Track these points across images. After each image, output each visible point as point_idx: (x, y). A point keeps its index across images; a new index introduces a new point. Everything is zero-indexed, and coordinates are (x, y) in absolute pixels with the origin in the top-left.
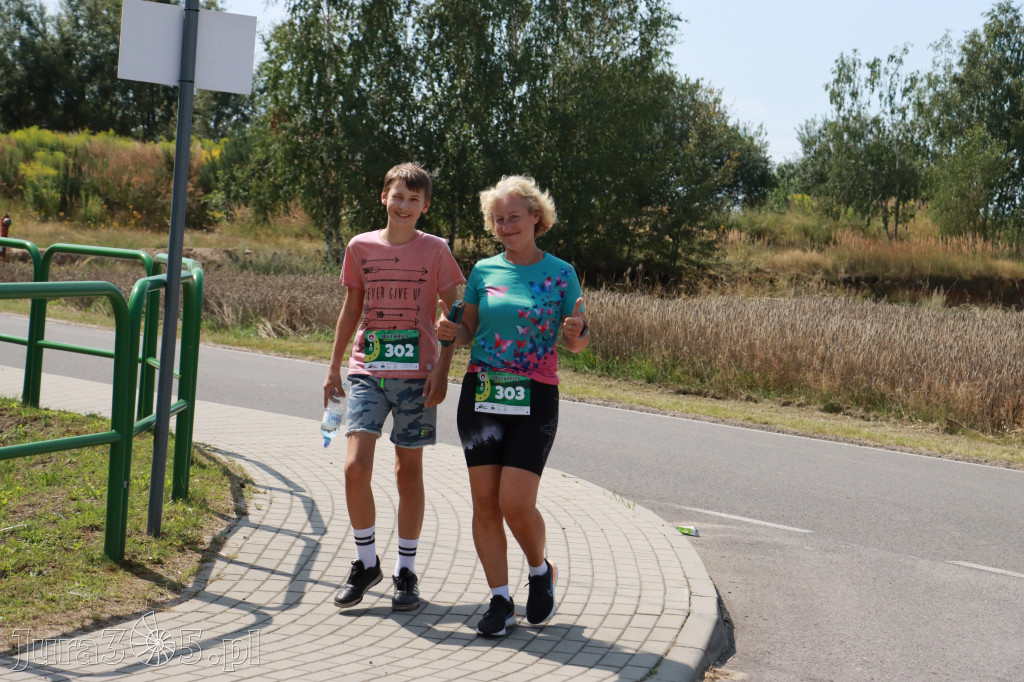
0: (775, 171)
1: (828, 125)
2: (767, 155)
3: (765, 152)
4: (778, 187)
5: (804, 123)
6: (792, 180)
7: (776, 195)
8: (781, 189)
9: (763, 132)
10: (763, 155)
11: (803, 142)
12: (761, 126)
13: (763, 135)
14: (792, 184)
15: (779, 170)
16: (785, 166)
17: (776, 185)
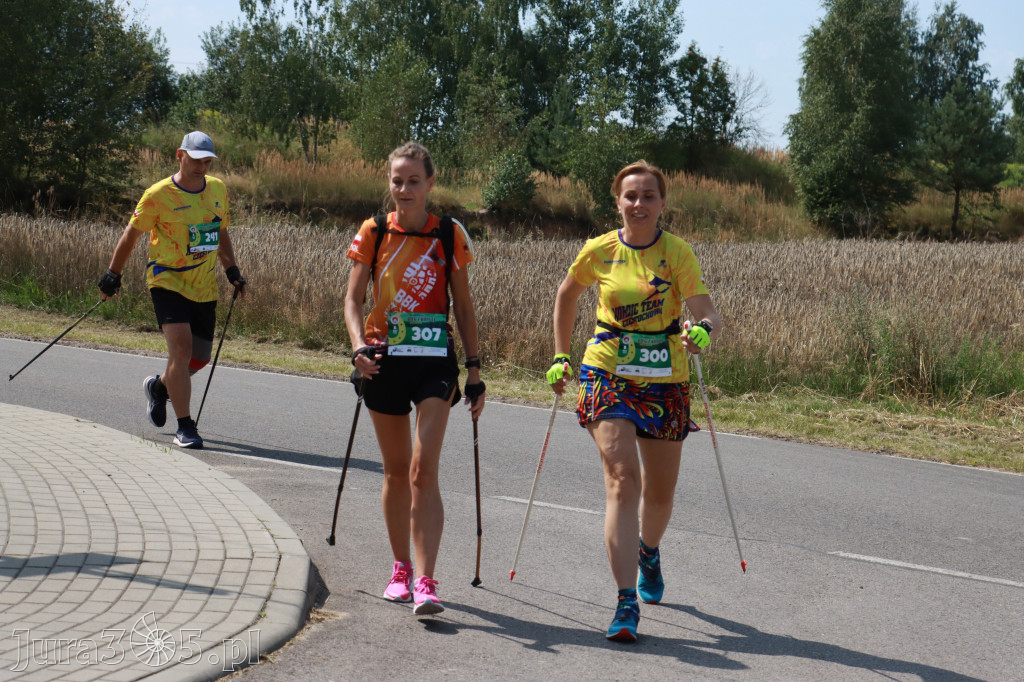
0: (177, 83)
1: (234, 34)
2: (168, 65)
3: (166, 61)
4: (181, 101)
5: (208, 31)
6: (195, 95)
7: (178, 110)
8: (184, 103)
9: (162, 38)
10: (162, 64)
11: (208, 50)
12: (159, 31)
13: (162, 42)
14: (196, 99)
15: (181, 82)
16: (187, 78)
17: (177, 98)
